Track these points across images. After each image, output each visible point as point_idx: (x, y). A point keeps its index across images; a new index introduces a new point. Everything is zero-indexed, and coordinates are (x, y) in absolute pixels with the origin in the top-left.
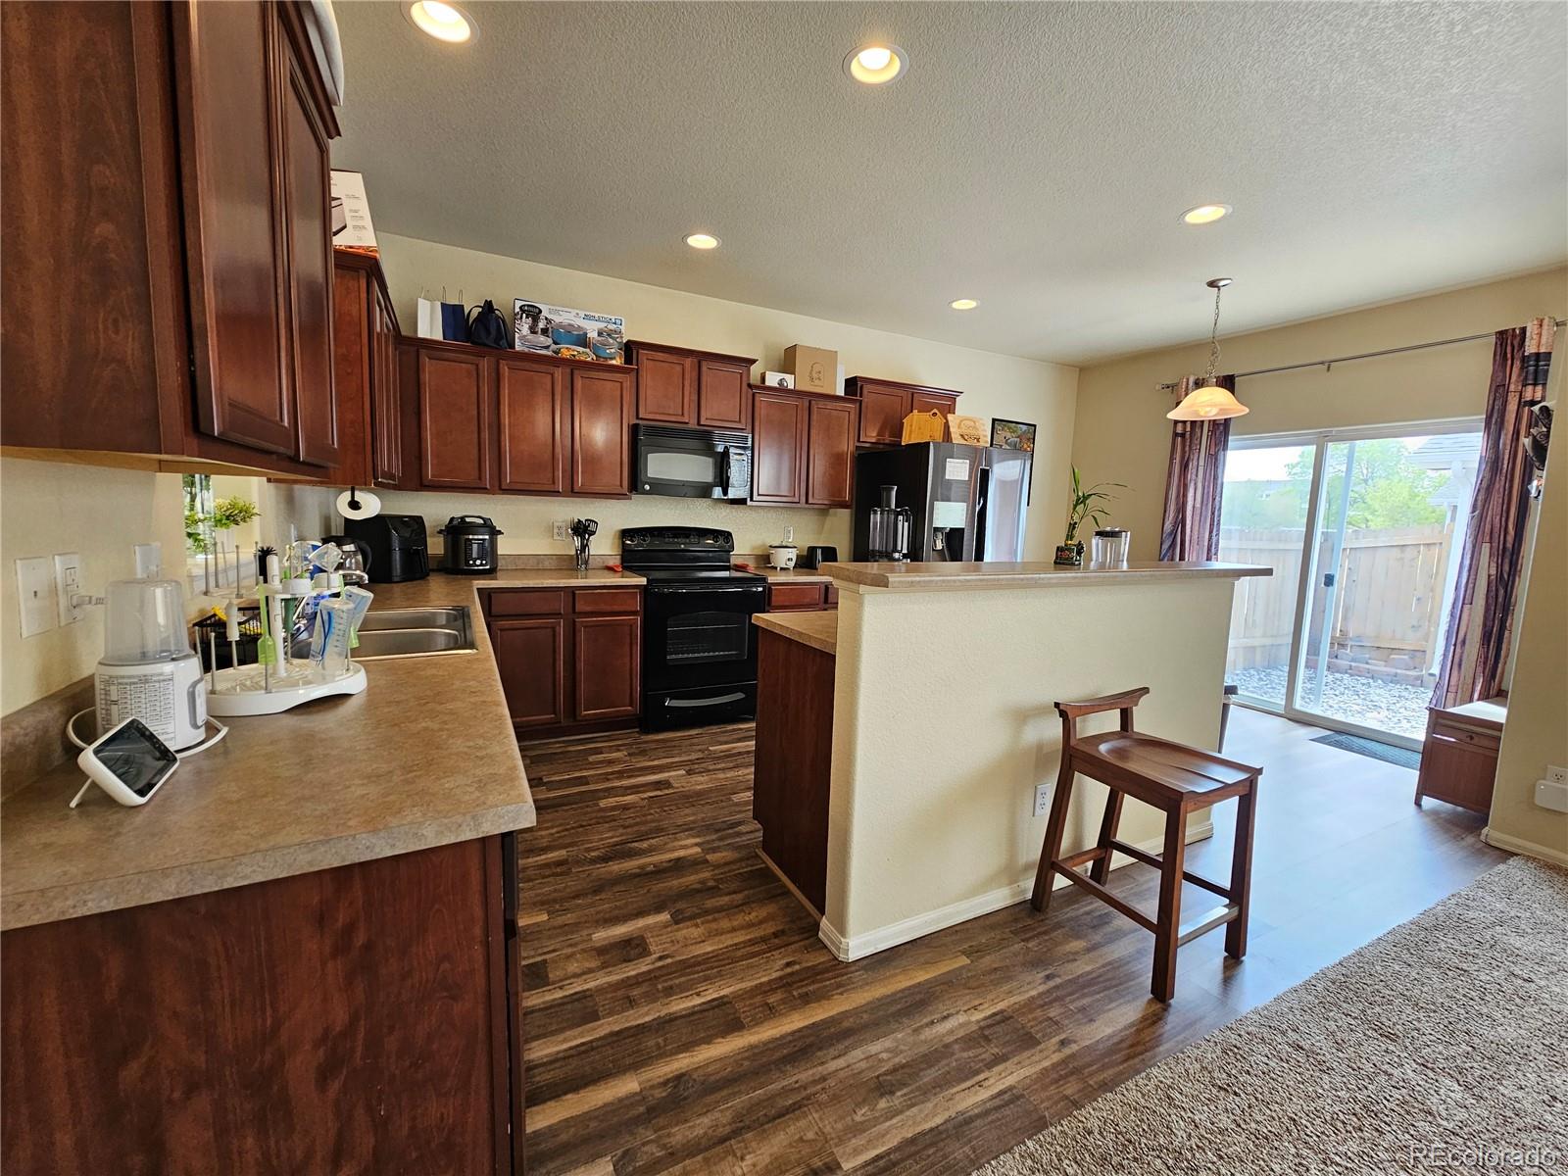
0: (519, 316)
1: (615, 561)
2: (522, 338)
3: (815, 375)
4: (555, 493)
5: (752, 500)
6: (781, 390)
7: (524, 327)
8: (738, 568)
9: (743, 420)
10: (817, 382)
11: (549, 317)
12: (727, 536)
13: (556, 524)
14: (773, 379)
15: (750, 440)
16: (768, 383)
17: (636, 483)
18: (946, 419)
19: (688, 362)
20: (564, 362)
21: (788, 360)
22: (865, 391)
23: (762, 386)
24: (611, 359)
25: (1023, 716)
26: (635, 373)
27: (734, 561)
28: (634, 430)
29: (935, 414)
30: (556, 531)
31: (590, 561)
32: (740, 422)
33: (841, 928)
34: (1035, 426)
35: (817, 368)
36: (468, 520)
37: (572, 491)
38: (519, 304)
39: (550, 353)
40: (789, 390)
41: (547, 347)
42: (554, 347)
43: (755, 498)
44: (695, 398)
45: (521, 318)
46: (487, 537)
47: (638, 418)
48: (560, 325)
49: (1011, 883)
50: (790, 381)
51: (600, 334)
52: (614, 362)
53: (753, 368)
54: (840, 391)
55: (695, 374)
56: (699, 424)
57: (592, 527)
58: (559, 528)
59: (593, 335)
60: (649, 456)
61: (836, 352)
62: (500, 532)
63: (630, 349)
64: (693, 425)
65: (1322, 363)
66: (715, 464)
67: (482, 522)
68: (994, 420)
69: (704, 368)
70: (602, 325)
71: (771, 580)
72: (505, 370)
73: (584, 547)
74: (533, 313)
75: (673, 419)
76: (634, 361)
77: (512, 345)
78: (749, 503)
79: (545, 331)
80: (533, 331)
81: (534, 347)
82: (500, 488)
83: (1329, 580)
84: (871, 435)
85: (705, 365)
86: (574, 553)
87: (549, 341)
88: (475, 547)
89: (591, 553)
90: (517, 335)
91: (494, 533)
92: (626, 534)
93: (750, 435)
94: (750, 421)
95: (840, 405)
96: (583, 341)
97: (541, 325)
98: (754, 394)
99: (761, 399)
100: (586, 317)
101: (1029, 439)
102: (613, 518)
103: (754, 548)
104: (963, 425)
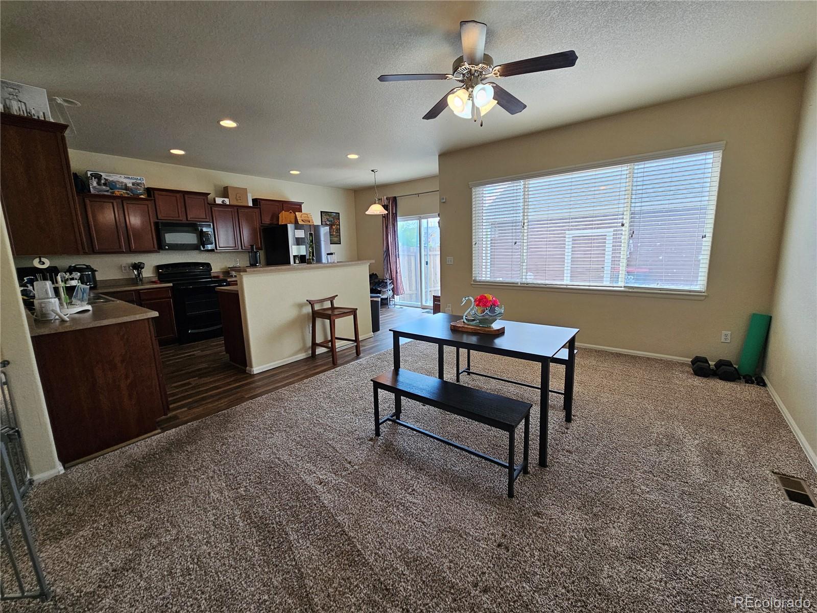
0: (90, 178)
1: (156, 279)
2: (94, 187)
3: (238, 198)
4: (122, 252)
5: (217, 249)
6: (223, 205)
7: (94, 183)
8: (214, 277)
9: (208, 218)
10: (239, 201)
11: (106, 178)
12: (208, 265)
13: (123, 266)
14: (219, 201)
15: (212, 225)
16: (217, 202)
17: (160, 246)
18: (295, 214)
19: (178, 195)
20: (117, 197)
21: (225, 192)
22: (261, 204)
23: (214, 204)
24: (141, 195)
25: (301, 306)
26: (153, 201)
27: (212, 275)
28: (156, 224)
29: (291, 213)
30: (123, 268)
31: (144, 279)
32: (206, 219)
33: (251, 367)
34: (339, 213)
35: (238, 195)
36: (77, 266)
37: (130, 251)
38: (89, 173)
39: (109, 194)
40: (228, 205)
41: (107, 191)
42: (111, 191)
43: (218, 248)
44: (184, 209)
45: (92, 179)
46: (90, 273)
47: (157, 219)
48: (113, 181)
49: (305, 352)
50: (227, 201)
51: (133, 184)
52: (142, 196)
53: (209, 196)
54: (251, 204)
55: (183, 201)
56: (187, 220)
57: (142, 266)
58: (125, 267)
59: (130, 185)
60: (166, 234)
61: (246, 189)
62: (96, 271)
63: (150, 191)
64: (184, 221)
65: (416, 194)
66: (197, 236)
67: (85, 267)
68: (321, 212)
69: (186, 198)
70: (134, 181)
71: (229, 280)
72: (87, 201)
73: (139, 273)
74: (98, 177)
75: (175, 219)
76: (152, 195)
77: (90, 191)
78: (216, 251)
79: (105, 184)
80: (99, 184)
81: (101, 191)
82: (93, 251)
83: (427, 263)
84: (267, 220)
85: (186, 196)
86: (134, 277)
87: (108, 188)
88: (85, 277)
89: (143, 276)
90: (91, 186)
91: (93, 271)
92: (158, 267)
93: (212, 224)
94: (211, 218)
95: (250, 210)
97: (103, 181)
98: (211, 208)
99: (214, 209)
100: (126, 178)
101: (337, 219)
102: (151, 262)
103: (222, 269)
104: (302, 216)
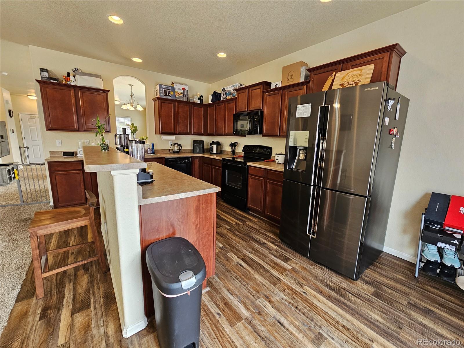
104: (347, 77)
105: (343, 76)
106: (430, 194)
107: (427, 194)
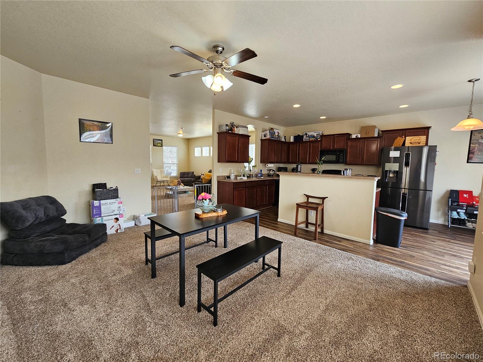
0: (304, 135)
6: (355, 138)
9: (345, 146)
10: (368, 134)
11: (308, 134)
14: (354, 136)
15: (345, 151)
19: (332, 137)
20: (311, 141)
24: (319, 139)
26: (322, 141)
28: (321, 151)
29: (403, 138)
35: (368, 131)
37: (309, 163)
38: (304, 133)
40: (359, 138)
41: (308, 139)
44: (333, 143)
47: (322, 149)
48: (310, 135)
50: (359, 136)
51: (317, 135)
55: (334, 139)
56: (334, 148)
59: (315, 135)
63: (322, 137)
64: (332, 149)
66: (336, 157)
69: (336, 137)
70: (317, 133)
74: (306, 134)
75: (328, 148)
77: (303, 140)
79: (308, 137)
80: (306, 137)
81: (306, 140)
84: (386, 145)
90: (304, 138)
94: (347, 146)
95: (374, 139)
96: (314, 137)
98: (348, 141)
100: (315, 133)
104: (413, 139)
105: (410, 139)
106: (449, 191)
107: (447, 191)
